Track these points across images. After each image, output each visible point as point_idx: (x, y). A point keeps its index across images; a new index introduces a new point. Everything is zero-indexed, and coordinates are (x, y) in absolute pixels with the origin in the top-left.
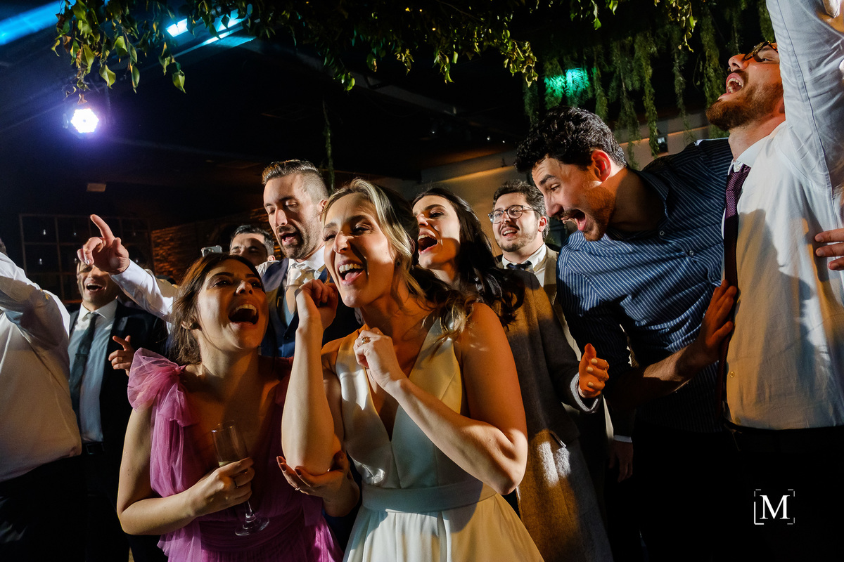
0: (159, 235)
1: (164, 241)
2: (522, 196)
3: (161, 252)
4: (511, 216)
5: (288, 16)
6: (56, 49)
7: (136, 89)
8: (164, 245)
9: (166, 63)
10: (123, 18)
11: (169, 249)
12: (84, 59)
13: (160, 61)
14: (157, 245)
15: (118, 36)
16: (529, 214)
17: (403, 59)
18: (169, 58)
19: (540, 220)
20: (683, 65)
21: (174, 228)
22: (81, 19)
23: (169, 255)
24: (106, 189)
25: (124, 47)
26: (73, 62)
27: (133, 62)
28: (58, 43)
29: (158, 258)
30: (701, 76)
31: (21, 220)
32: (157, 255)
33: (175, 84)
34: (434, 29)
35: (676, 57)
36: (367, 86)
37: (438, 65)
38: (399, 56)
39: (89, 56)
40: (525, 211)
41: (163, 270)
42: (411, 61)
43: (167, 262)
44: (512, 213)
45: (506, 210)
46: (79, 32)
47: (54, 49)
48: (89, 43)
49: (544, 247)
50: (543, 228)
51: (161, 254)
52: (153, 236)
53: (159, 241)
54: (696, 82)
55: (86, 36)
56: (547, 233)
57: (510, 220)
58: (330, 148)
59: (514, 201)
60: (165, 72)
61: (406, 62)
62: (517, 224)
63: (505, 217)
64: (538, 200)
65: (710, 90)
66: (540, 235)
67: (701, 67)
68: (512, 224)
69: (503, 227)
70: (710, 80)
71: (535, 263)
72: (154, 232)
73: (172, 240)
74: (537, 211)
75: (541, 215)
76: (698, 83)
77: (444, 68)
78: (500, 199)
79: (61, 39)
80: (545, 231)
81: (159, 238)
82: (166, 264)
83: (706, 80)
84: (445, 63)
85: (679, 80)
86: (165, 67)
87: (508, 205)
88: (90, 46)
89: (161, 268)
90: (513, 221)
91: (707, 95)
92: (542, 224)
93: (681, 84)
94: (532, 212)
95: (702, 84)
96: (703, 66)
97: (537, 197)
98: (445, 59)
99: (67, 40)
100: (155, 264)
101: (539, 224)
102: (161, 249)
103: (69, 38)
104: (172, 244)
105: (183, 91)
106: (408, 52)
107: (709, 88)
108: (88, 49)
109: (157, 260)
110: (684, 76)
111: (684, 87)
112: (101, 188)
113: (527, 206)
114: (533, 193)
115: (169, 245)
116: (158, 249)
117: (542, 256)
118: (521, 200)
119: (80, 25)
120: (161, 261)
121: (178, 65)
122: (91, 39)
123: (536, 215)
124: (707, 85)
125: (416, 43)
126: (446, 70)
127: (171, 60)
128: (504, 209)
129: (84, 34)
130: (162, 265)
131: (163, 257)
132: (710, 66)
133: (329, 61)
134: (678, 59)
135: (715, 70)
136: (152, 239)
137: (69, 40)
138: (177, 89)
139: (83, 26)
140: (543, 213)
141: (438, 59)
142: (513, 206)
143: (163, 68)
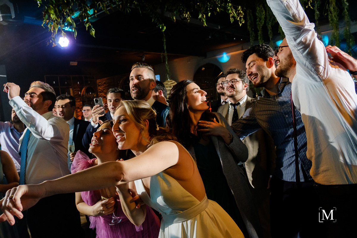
0: (99, 81)
1: (102, 84)
2: (237, 75)
3: (101, 88)
4: (232, 83)
5: (136, 3)
6: (43, 25)
7: (76, 38)
8: (102, 86)
9: (87, 26)
10: (69, 10)
11: (104, 87)
12: (54, 28)
13: (85, 25)
14: (99, 86)
15: (68, 17)
16: (240, 82)
17: (187, 16)
18: (88, 23)
19: (244, 85)
20: (319, 6)
21: (105, 79)
22: (52, 14)
23: (104, 90)
24: (78, 64)
25: (70, 21)
26: (49, 30)
27: (74, 27)
28: (44, 23)
29: (100, 91)
30: (327, 11)
31: (45, 77)
32: (99, 90)
33: (91, 34)
34: (198, 4)
35: (316, 2)
36: (180, 19)
37: (201, 19)
38: (185, 15)
39: (56, 27)
40: (238, 81)
41: (102, 96)
42: (190, 17)
43: (103, 92)
44: (232, 82)
45: (230, 81)
46: (51, 18)
47: (42, 25)
48: (56, 22)
49: (246, 96)
50: (246, 88)
51: (101, 89)
52: (97, 82)
53: (100, 84)
54: (325, 14)
55: (54, 19)
56: (248, 90)
57: (231, 85)
58: (165, 46)
59: (233, 77)
60: (87, 29)
61: (188, 17)
62: (235, 87)
63: (229, 84)
64: (244, 76)
65: (331, 17)
66: (245, 91)
67: (327, 7)
68: (232, 87)
69: (229, 88)
70: (331, 13)
71: (241, 103)
72: (98, 80)
73: (105, 83)
74: (243, 81)
75: (245, 83)
76: (326, 14)
77: (203, 20)
78: (228, 76)
79: (45, 21)
80: (247, 89)
81: (100, 83)
82: (103, 93)
83: (329, 13)
84: (203, 18)
85: (317, 13)
86: (87, 27)
87: (231, 79)
88: (57, 23)
89: (101, 95)
90: (233, 85)
91: (330, 20)
92: (245, 86)
93: (318, 15)
94: (241, 82)
95: (328, 15)
96: (328, 6)
97: (243, 75)
98: (203, 16)
99: (47, 22)
100: (99, 93)
101: (244, 86)
102: (101, 87)
103: (48, 21)
104: (105, 85)
105: (94, 37)
106: (188, 13)
107: (330, 16)
108: (56, 24)
109: (99, 92)
110: (319, 11)
111: (319, 16)
112: (75, 64)
113: (238, 79)
114: (242, 73)
115: (103, 86)
116: (99, 87)
117: (244, 100)
118: (236, 77)
119: (52, 16)
120: (101, 92)
121: (92, 26)
122: (56, 20)
123: (242, 83)
124: (330, 15)
125: (192, 9)
126: (204, 20)
127: (89, 24)
128: (229, 80)
129: (53, 19)
130: (101, 94)
131: (102, 90)
132: (331, 6)
133: (155, 20)
134: (317, 3)
135: (334, 8)
136: (97, 83)
137: (48, 22)
138: (92, 36)
139: (53, 16)
140: (246, 82)
141: (200, 16)
142: (233, 79)
143: (86, 28)
